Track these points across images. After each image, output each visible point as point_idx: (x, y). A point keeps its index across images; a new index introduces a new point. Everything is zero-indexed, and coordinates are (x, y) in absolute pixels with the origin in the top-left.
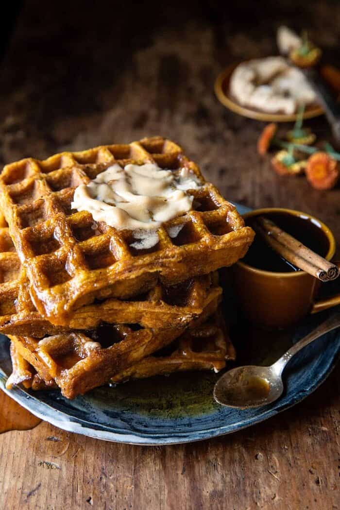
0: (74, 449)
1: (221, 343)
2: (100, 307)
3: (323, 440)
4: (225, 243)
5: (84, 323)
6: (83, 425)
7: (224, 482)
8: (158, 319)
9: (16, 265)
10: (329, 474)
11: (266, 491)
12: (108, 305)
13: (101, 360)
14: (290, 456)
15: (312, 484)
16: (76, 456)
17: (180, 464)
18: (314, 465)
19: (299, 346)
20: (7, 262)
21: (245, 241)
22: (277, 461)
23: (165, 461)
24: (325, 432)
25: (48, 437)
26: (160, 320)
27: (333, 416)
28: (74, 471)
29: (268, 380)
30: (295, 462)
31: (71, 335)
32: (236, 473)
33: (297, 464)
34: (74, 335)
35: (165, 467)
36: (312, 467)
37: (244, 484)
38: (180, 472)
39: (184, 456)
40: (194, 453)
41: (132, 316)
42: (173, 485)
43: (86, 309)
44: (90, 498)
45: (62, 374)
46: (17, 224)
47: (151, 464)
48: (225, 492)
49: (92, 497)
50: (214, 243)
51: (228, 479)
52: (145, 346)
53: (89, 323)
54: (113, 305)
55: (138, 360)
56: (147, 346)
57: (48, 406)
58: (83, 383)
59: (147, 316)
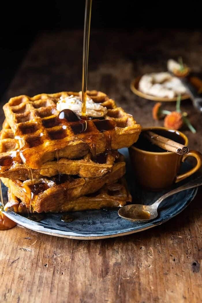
0: (39, 243)
2: (57, 162)
3: (179, 242)
6: (45, 227)
7: (122, 259)
8: (88, 170)
9: (13, 145)
10: (181, 257)
11: (145, 263)
12: (61, 161)
13: (56, 190)
14: (160, 248)
15: (171, 261)
16: (40, 246)
17: (98, 251)
18: (173, 253)
19: (167, 195)
20: (9, 143)
22: (152, 250)
23: (89, 250)
24: (181, 238)
25: (25, 237)
27: (185, 231)
28: (39, 252)
29: (150, 212)
30: (162, 251)
31: (41, 179)
32: (128, 255)
33: (164, 252)
34: (42, 179)
35: (89, 251)
36: (172, 253)
37: (133, 260)
38: (97, 254)
39: (101, 247)
40: (106, 246)
42: (93, 260)
43: (50, 163)
44: (46, 265)
46: (15, 122)
47: (82, 250)
48: (122, 263)
49: (47, 264)
50: (119, 131)
51: (124, 257)
52: (81, 188)
53: (51, 172)
54: (64, 161)
55: (77, 196)
56: (82, 188)
57: (26, 218)
58: (46, 204)
59: (82, 169)
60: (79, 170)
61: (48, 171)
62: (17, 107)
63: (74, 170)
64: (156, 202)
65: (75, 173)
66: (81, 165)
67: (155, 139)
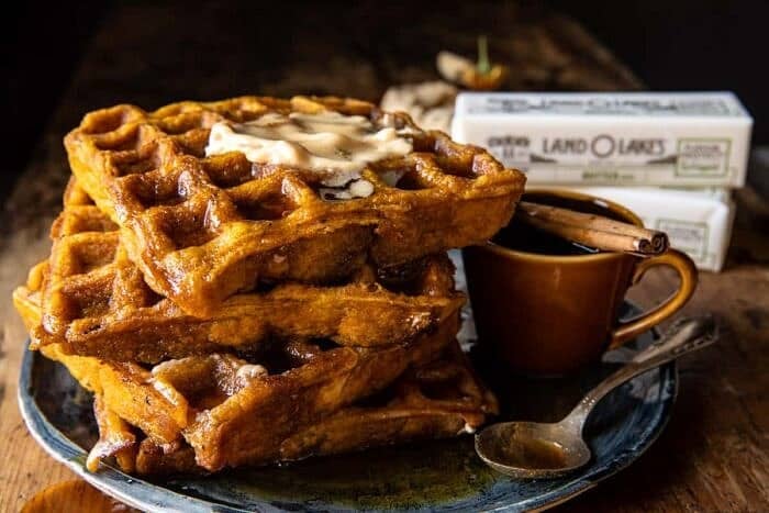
1: (470, 387)
2: (267, 297)
4: (481, 188)
5: (237, 331)
8: (370, 320)
9: (108, 252)
12: (284, 292)
13: (271, 391)
19: (604, 389)
20: (92, 247)
21: (512, 187)
26: (374, 322)
29: (560, 444)
31: (212, 356)
34: (216, 357)
41: (325, 316)
43: (243, 298)
45: (198, 419)
46: (113, 174)
50: (462, 188)
52: (344, 380)
53: (246, 330)
54: (292, 291)
55: (332, 408)
56: (348, 380)
57: (170, 492)
58: (236, 439)
59: (351, 314)
60: (340, 319)
61: (238, 327)
62: (112, 136)
63: (323, 319)
64: (572, 413)
65: (324, 331)
66: (348, 301)
67: (543, 217)
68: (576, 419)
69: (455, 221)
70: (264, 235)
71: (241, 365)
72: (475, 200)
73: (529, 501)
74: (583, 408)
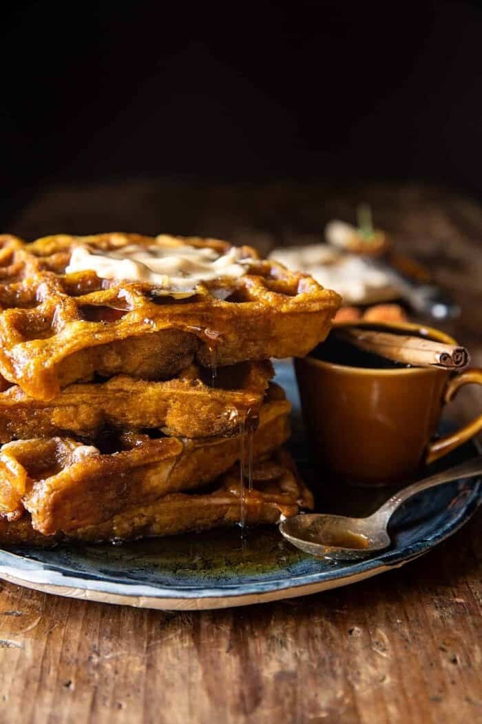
0: (47, 624)
2: (102, 387)
3: (459, 613)
4: (298, 303)
5: (76, 416)
6: (65, 574)
7: (299, 661)
8: (192, 412)
10: (471, 651)
11: (367, 671)
12: (116, 383)
13: (99, 466)
14: (406, 631)
15: (445, 663)
16: (51, 633)
17: (225, 642)
18: (447, 641)
19: (412, 491)
21: (327, 304)
22: (385, 637)
23: (199, 640)
24: (461, 604)
25: (6, 611)
26: (195, 414)
27: (471, 586)
28: (46, 650)
29: (366, 536)
30: (414, 638)
31: (54, 439)
32: (316, 651)
33: (418, 640)
34: (58, 439)
35: (198, 644)
36: (444, 643)
37: (332, 664)
38: (223, 650)
39: (231, 630)
40: (247, 628)
41: (152, 407)
42: (211, 666)
43: (81, 387)
44: (70, 683)
45: (34, 488)
47: (176, 641)
48: (299, 673)
49: (73, 679)
50: (280, 303)
51: (305, 657)
52: (170, 467)
53: (83, 416)
54: (123, 382)
55: (159, 492)
56: (173, 468)
57: (10, 554)
58: (68, 507)
59: (175, 406)
60: (166, 410)
61: (76, 413)
63: (151, 409)
64: (381, 509)
65: (153, 422)
66: (172, 394)
68: (383, 515)
69: (274, 333)
70: (99, 332)
71: (78, 446)
72: (292, 314)
73: (323, 574)
74: (390, 505)
